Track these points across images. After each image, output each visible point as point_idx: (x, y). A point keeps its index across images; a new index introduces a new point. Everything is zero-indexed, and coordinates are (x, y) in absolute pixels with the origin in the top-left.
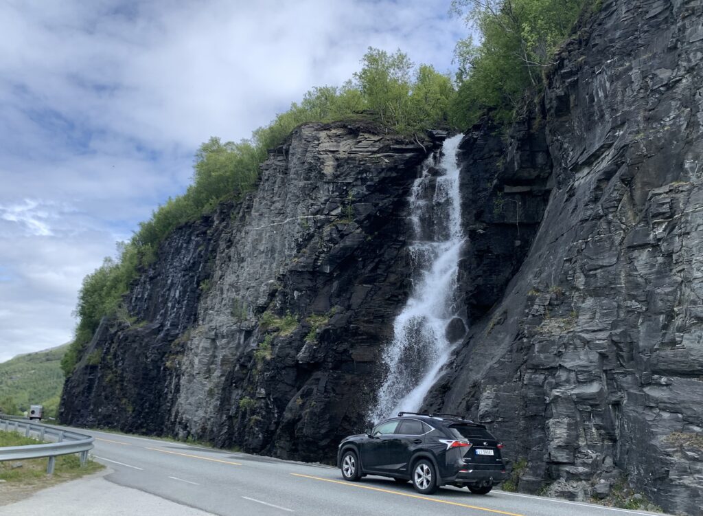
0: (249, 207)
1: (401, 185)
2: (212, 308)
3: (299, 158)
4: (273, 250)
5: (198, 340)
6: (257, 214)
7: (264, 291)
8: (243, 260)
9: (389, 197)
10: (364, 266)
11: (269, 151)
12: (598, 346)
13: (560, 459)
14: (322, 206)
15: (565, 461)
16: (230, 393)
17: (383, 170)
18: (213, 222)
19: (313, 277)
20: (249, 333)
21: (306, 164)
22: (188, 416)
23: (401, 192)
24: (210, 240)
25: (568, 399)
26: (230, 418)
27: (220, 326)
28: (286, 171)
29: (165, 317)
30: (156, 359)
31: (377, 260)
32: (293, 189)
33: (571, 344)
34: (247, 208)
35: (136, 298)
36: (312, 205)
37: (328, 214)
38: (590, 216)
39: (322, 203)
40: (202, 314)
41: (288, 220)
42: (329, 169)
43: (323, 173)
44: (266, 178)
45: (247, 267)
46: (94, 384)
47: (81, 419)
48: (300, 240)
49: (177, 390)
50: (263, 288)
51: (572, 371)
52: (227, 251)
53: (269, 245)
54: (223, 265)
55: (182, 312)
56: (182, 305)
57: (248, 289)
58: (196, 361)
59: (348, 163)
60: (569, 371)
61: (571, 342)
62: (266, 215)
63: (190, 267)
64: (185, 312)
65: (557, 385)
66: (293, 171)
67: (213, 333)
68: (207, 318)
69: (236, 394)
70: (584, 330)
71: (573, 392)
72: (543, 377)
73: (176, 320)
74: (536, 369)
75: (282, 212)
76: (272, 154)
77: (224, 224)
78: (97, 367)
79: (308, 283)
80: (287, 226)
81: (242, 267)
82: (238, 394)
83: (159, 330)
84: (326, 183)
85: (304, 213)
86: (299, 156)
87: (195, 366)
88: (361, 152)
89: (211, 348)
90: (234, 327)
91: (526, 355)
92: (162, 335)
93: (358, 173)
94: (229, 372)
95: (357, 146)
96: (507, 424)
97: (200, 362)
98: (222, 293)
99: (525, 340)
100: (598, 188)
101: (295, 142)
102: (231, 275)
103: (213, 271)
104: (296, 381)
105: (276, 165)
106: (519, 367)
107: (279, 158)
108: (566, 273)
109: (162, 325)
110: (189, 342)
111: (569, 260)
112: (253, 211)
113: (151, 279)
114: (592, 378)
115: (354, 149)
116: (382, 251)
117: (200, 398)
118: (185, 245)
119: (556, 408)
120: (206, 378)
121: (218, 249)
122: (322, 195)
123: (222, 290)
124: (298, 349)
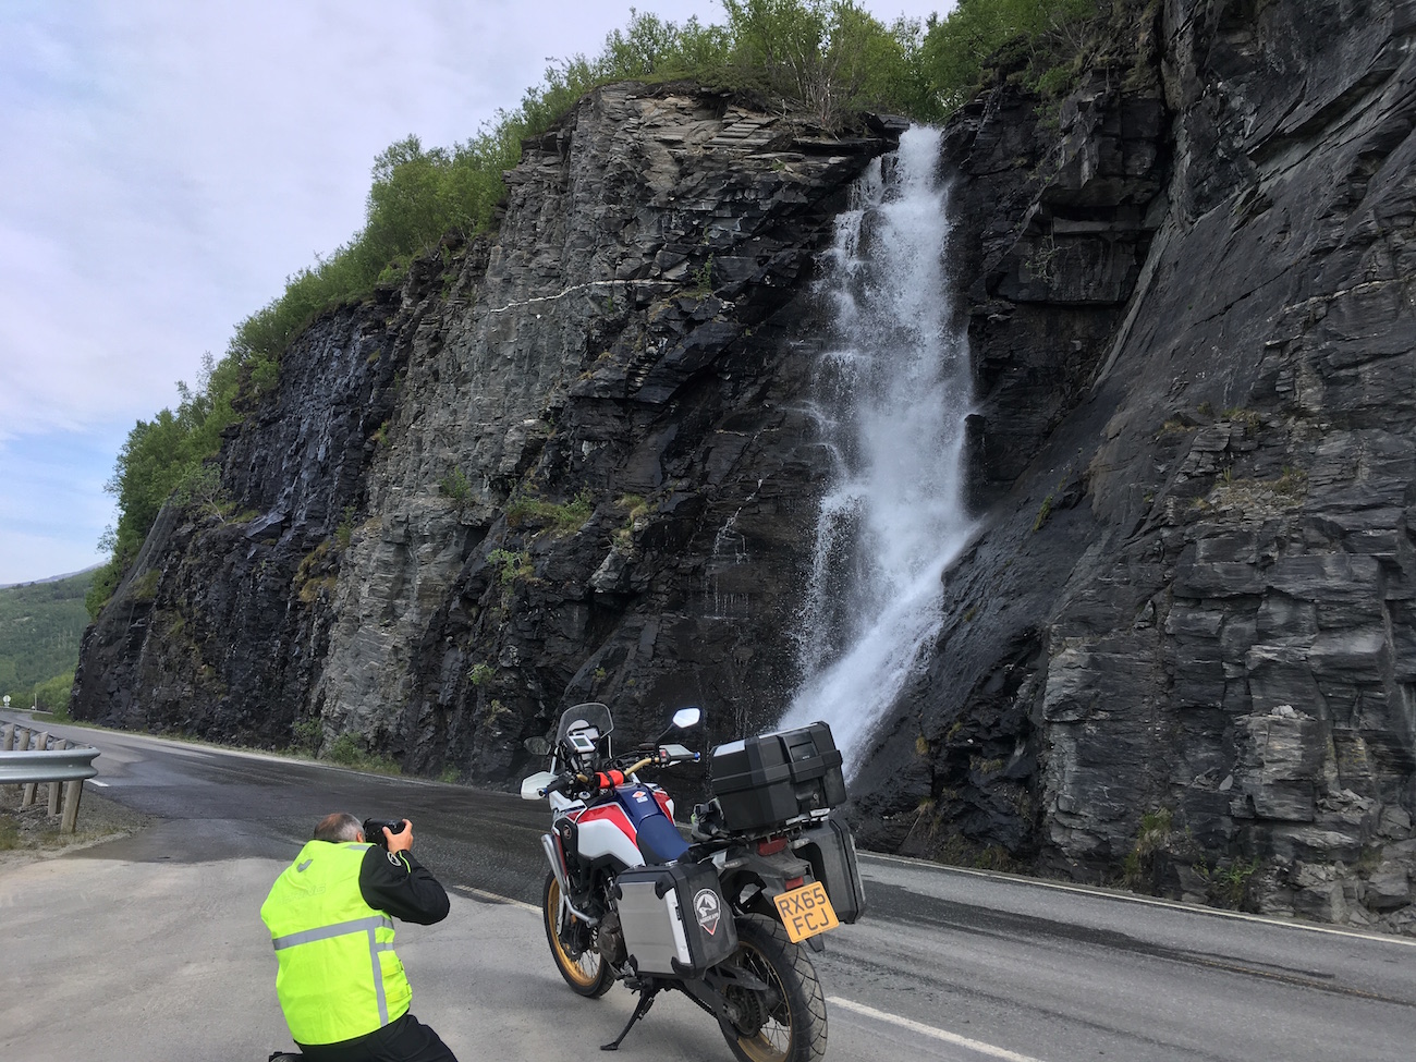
0: (480, 267)
1: (815, 222)
2: (398, 482)
3: (594, 157)
4: (534, 356)
5: (368, 547)
6: (498, 280)
7: (514, 442)
8: (464, 379)
9: (790, 246)
10: (736, 393)
11: (525, 145)
12: (1373, 543)
13: (1279, 812)
14: (646, 261)
15: (1294, 816)
16: (440, 656)
17: (779, 185)
18: (399, 300)
19: (625, 412)
20: (479, 532)
21: (609, 168)
22: (345, 706)
23: (815, 236)
24: (392, 338)
25: (1297, 670)
26: (439, 709)
27: (416, 517)
28: (564, 187)
29: (295, 502)
30: (277, 588)
31: (762, 381)
32: (578, 222)
33: (1294, 540)
34: (476, 268)
35: (234, 464)
36: (624, 256)
37: (659, 278)
38: (1338, 241)
39: (644, 254)
40: (376, 494)
41: (568, 289)
42: (662, 179)
43: (649, 188)
44: (518, 201)
45: (476, 392)
46: (144, 639)
47: (114, 710)
48: (596, 332)
49: (323, 650)
50: (513, 436)
51: (1306, 602)
52: (429, 361)
53: (525, 347)
54: (422, 391)
55: (331, 491)
56: (332, 476)
57: (477, 439)
58: (365, 589)
59: (704, 169)
60: (1296, 601)
61: (1295, 536)
62: (519, 282)
63: (349, 397)
64: (339, 491)
65: (1263, 636)
66: (580, 183)
67: (401, 531)
68: (387, 501)
69: (452, 659)
70: (1331, 506)
71: (1311, 652)
72: (1218, 617)
73: (317, 507)
74: (1198, 598)
75: (555, 273)
76: (531, 152)
77: (424, 303)
78: (151, 604)
79: (613, 425)
80: (566, 304)
81: (464, 394)
82: (457, 660)
83: (281, 527)
84: (653, 209)
85: (605, 274)
86: (594, 152)
87: (362, 601)
88: (731, 146)
89: (397, 563)
90: (446, 520)
91: (1169, 566)
92: (288, 536)
93: (725, 192)
94: (437, 613)
95: (723, 133)
96: (1120, 727)
97: (372, 591)
98: (420, 449)
99: (1166, 533)
100: (1356, 175)
101: (584, 123)
102: (440, 411)
103: (400, 403)
104: (587, 631)
105: (541, 174)
106: (1150, 596)
107: (547, 161)
108: (1273, 376)
109: (289, 518)
110: (349, 550)
111: (1280, 348)
112: (489, 272)
113: (267, 424)
114: (1358, 618)
115: (715, 139)
116: (774, 362)
117: (371, 668)
118: (337, 352)
119: (1263, 690)
120: (386, 626)
121: (412, 357)
122: (646, 237)
123: (419, 442)
124: (594, 564)
